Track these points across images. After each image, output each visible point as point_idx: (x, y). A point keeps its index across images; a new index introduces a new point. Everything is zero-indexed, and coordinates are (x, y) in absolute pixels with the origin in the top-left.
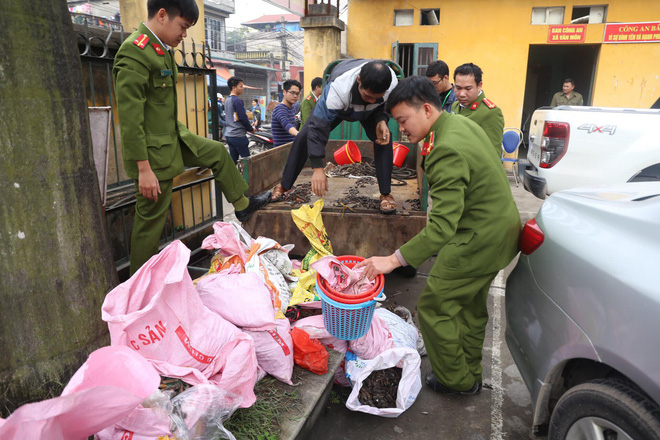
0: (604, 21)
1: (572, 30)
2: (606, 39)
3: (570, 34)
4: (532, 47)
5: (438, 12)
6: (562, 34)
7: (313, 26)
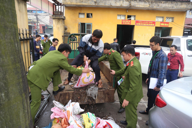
0: (135, 19)
1: (128, 21)
2: (136, 24)
3: (127, 22)
4: (118, 25)
5: (92, 14)
6: (125, 22)
7: (56, 18)
